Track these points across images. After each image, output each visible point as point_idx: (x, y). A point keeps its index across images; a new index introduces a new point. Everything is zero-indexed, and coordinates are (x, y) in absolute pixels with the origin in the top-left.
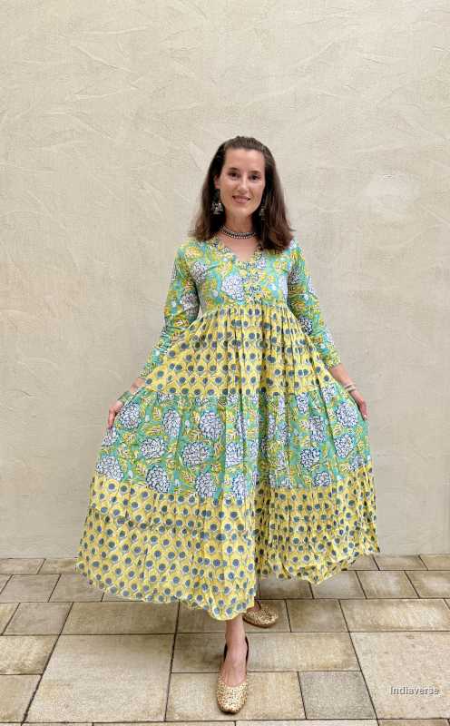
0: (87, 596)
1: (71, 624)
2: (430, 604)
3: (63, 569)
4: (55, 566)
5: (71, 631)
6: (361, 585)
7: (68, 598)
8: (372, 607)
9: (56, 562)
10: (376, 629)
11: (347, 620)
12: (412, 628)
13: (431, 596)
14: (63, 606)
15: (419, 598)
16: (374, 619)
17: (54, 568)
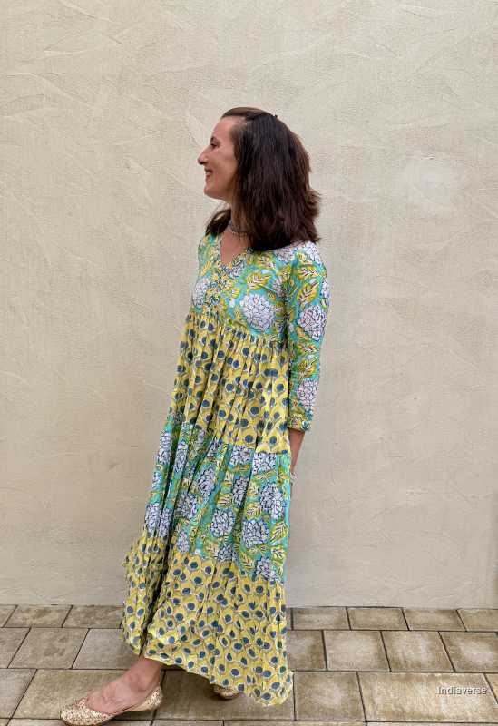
0: (56, 660)
1: (28, 702)
2: (467, 681)
3: (34, 621)
4: (26, 615)
5: (27, 713)
6: (386, 650)
7: (31, 662)
8: (396, 684)
9: (28, 611)
10: (400, 717)
11: (365, 703)
12: (444, 717)
13: (469, 669)
14: (22, 675)
15: (455, 672)
16: (398, 704)
17: (25, 619)
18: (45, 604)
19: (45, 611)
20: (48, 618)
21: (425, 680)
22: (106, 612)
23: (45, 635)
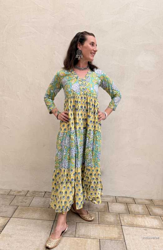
0: (24, 204)
1: (16, 214)
2: (154, 218)
3: (17, 194)
4: (14, 192)
5: (16, 216)
6: (128, 209)
7: (17, 204)
8: (131, 217)
9: (15, 191)
10: (132, 225)
11: (121, 222)
12: (146, 226)
13: (155, 215)
14: (14, 207)
15: (150, 215)
16: (132, 222)
17: (14, 193)
18: (21, 190)
19: (20, 192)
20: (21, 194)
21: (141, 217)
22: (39, 193)
23: (20, 198)
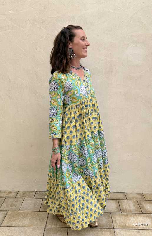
0: (14, 208)
1: (6, 221)
2: (147, 216)
3: (7, 196)
4: (4, 194)
5: (5, 224)
6: (120, 206)
7: (6, 209)
8: (123, 217)
9: (5, 192)
10: (124, 228)
11: (113, 223)
12: (139, 228)
13: (147, 212)
14: (4, 213)
15: (142, 213)
16: (124, 223)
17: (4, 195)
18: (10, 190)
19: (10, 193)
20: (11, 195)
21: (133, 216)
22: (30, 193)
23: (11, 200)
